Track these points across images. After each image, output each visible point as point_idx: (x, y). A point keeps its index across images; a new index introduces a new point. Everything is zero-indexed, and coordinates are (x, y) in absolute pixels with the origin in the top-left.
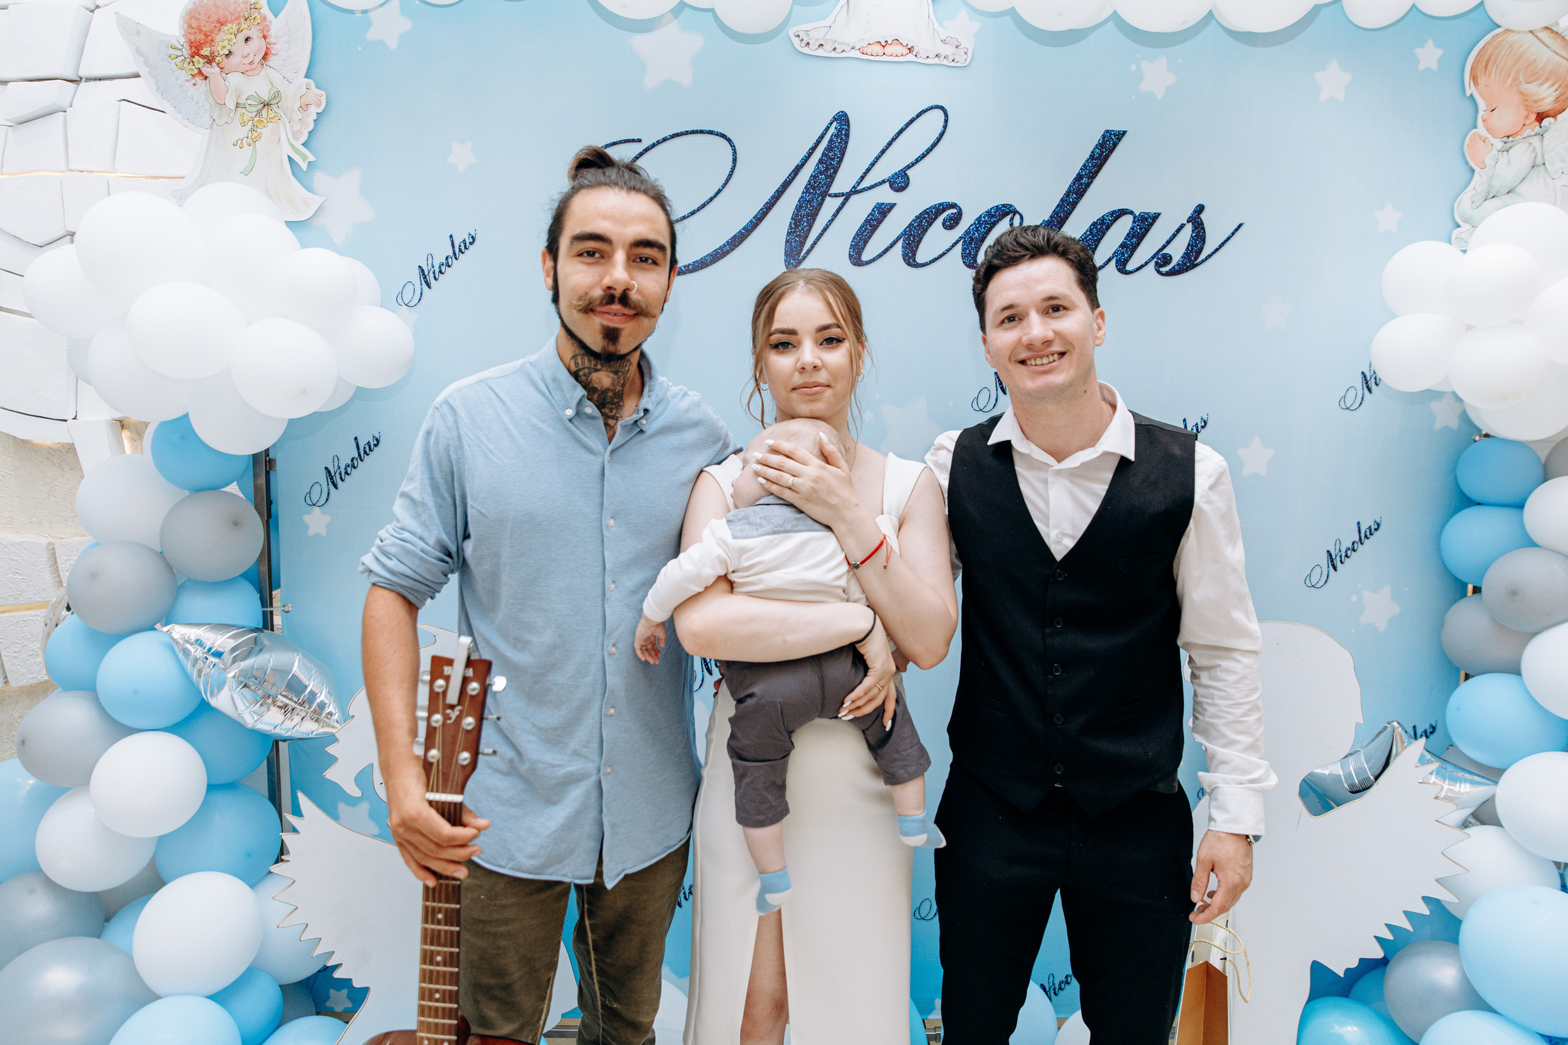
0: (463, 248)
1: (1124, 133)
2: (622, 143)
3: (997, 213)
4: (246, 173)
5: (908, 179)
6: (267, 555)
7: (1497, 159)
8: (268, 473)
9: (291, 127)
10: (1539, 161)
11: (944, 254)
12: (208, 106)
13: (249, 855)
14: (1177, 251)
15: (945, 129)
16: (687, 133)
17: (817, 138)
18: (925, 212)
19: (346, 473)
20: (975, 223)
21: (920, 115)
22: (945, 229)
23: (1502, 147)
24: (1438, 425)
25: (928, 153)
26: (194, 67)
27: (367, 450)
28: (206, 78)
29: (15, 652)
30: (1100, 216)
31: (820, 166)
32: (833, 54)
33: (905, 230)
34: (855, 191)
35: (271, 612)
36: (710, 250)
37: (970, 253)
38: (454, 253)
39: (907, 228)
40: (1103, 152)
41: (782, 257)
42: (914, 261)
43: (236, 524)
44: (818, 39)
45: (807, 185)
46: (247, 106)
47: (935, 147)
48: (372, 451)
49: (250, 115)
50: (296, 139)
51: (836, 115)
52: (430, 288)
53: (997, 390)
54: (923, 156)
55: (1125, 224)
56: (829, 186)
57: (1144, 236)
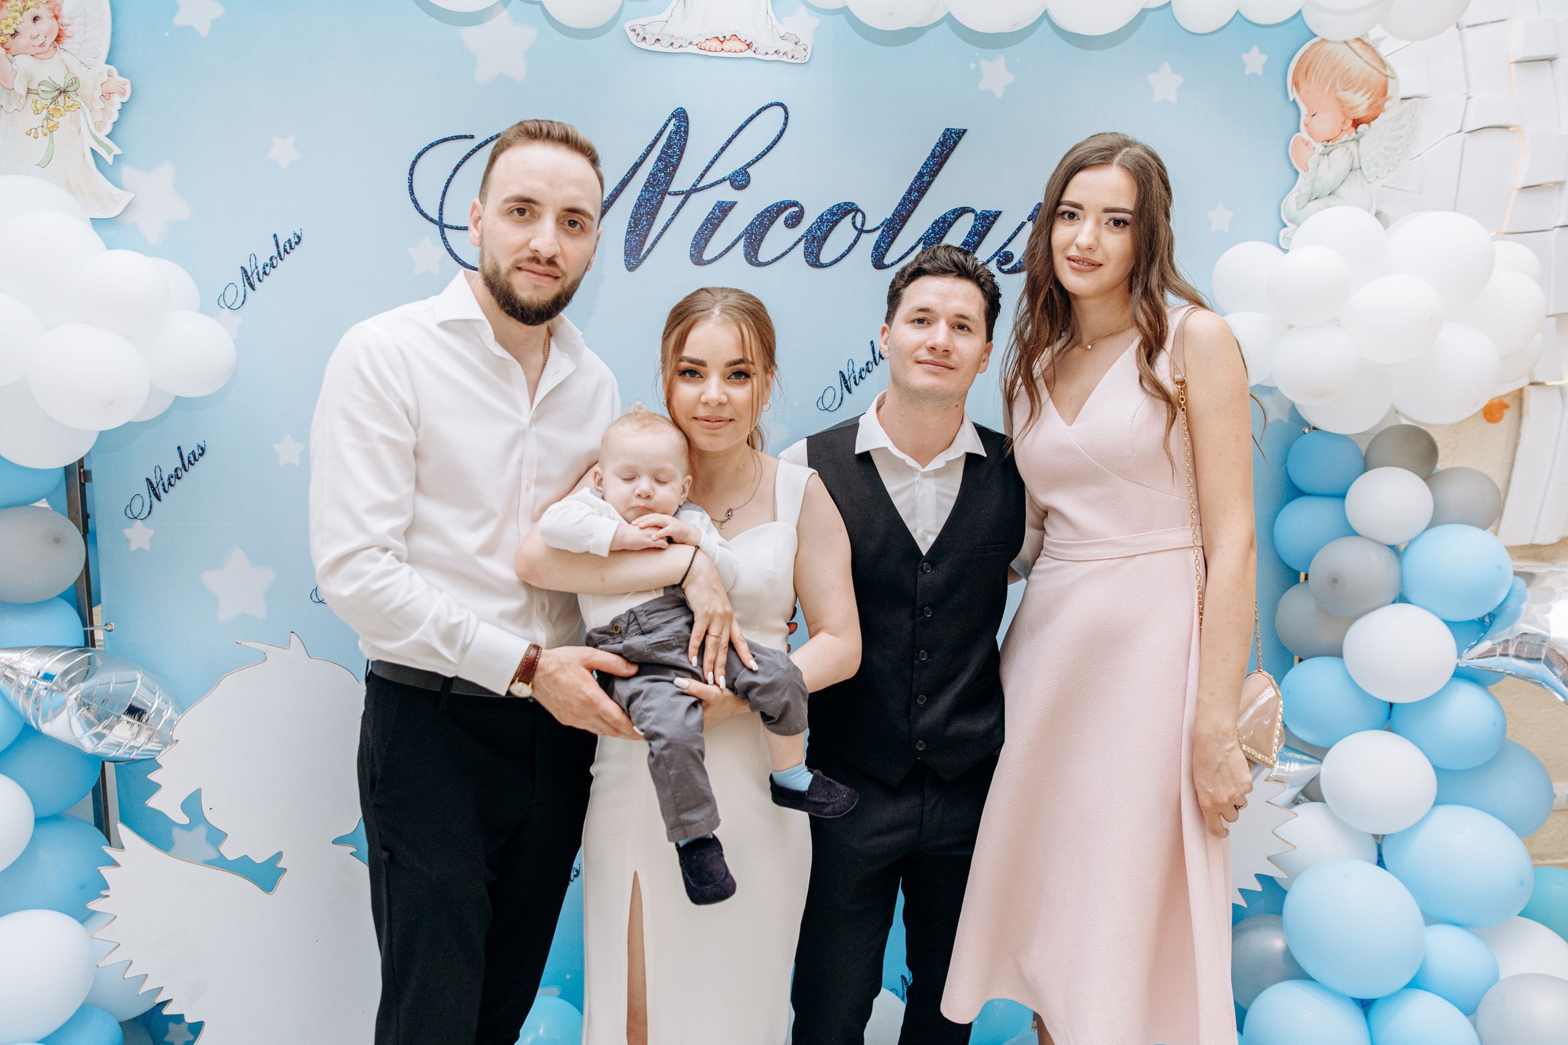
0: (288, 248)
1: (965, 131)
2: (454, 139)
3: (839, 211)
4: (44, 164)
5: (749, 176)
7: (1319, 162)
8: (83, 486)
9: (93, 118)
10: (1356, 165)
11: (786, 253)
15: (786, 126)
17: (655, 134)
18: (767, 210)
19: (170, 484)
20: (817, 222)
21: (760, 112)
22: (787, 227)
23: (1323, 151)
24: (1271, 420)
25: (768, 151)
27: (192, 459)
30: (941, 214)
31: (659, 164)
32: (671, 50)
33: (746, 229)
34: (695, 189)
35: (92, 632)
37: (812, 251)
38: (279, 253)
39: (749, 226)
40: (944, 151)
41: (622, 257)
42: (757, 260)
43: (55, 540)
44: (655, 34)
45: (646, 183)
46: (40, 93)
47: (775, 144)
48: (197, 461)
49: (44, 102)
50: (99, 130)
51: (675, 111)
52: (254, 289)
53: (842, 389)
54: (764, 154)
55: (966, 222)
56: (669, 183)
57: (986, 234)
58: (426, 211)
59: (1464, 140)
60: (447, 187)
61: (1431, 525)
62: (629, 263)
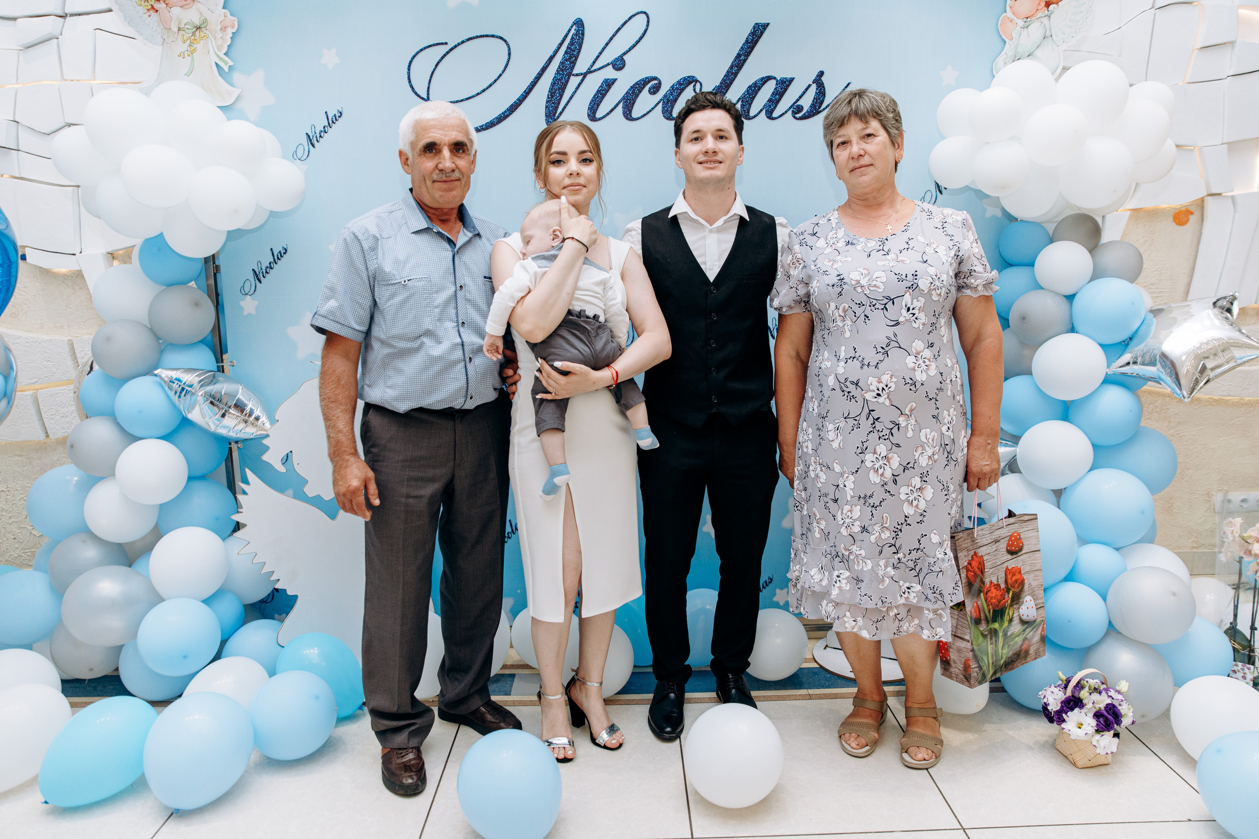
0: (334, 120)
1: (768, 24)
2: (437, 45)
3: (685, 82)
4: (188, 74)
5: (624, 61)
6: (218, 329)
7: (1021, 33)
8: (215, 275)
9: (216, 43)
10: (1048, 34)
11: (650, 111)
12: (159, 30)
13: (217, 519)
14: (806, 103)
15: (648, 27)
16: (477, 37)
17: (563, 37)
18: (637, 83)
19: (267, 272)
20: (670, 90)
21: (632, 18)
22: (651, 94)
23: (1024, 25)
24: (988, 215)
25: (637, 44)
26: (148, 4)
27: (279, 256)
28: (157, 11)
29: (52, 415)
30: (753, 81)
31: (566, 56)
33: (624, 96)
34: (589, 72)
35: (223, 366)
36: (496, 116)
37: (667, 109)
38: (329, 124)
39: (625, 94)
40: (754, 38)
41: (544, 118)
42: (631, 116)
43: (197, 304)
45: (558, 69)
46: (186, 29)
47: (641, 39)
48: (282, 257)
49: (188, 35)
50: (220, 50)
51: (575, 21)
52: (314, 147)
54: (634, 46)
55: (770, 86)
56: (572, 68)
57: (784, 94)
58: (419, 93)
59: (1155, 15)
60: (431, 77)
61: (1092, 280)
62: (548, 122)
